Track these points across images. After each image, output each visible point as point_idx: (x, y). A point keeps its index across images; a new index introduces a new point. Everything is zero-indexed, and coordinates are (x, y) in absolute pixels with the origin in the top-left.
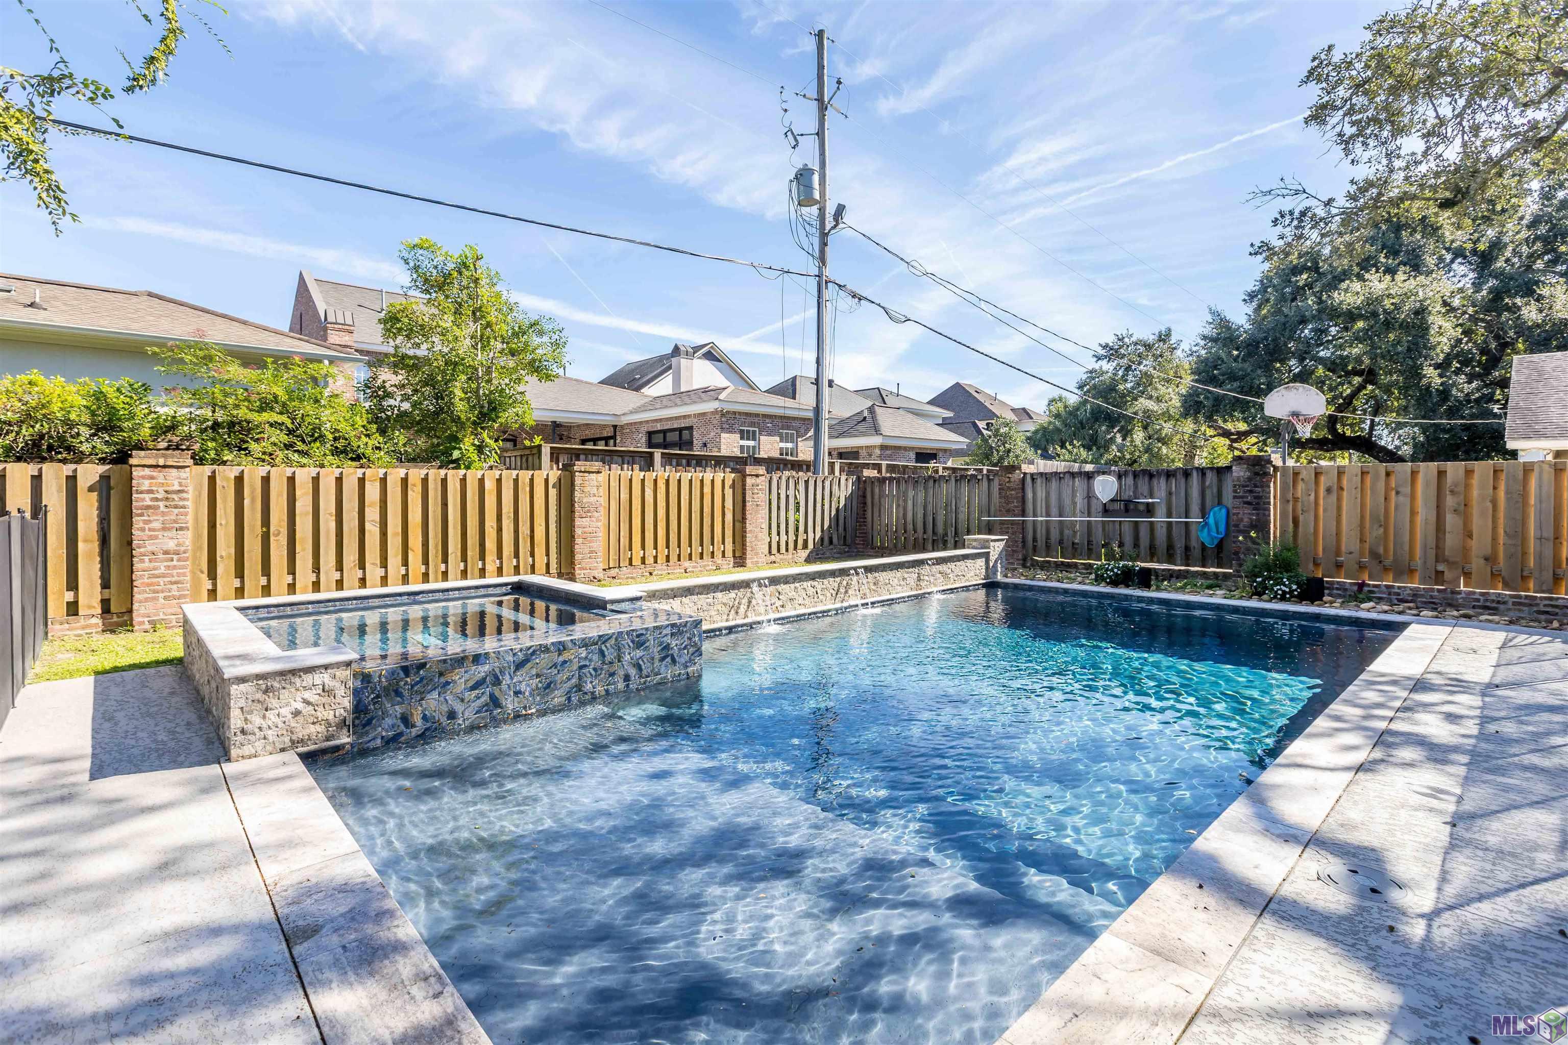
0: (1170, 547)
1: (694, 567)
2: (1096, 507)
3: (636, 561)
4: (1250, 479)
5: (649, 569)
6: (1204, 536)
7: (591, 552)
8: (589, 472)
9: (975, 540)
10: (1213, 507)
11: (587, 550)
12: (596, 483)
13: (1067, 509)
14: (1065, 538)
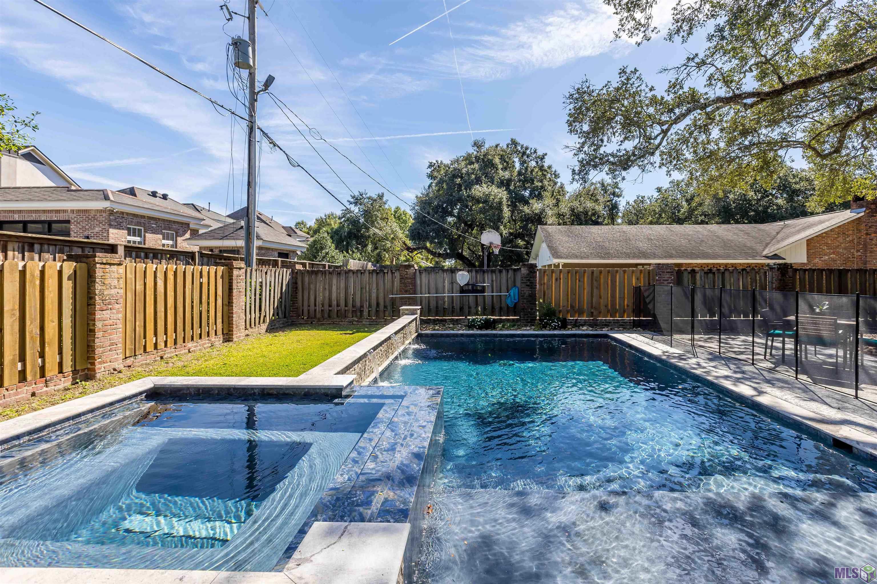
0: (493, 308)
1: (196, 347)
2: (456, 288)
3: (150, 348)
4: (528, 274)
5: (160, 353)
6: (509, 301)
7: (112, 344)
8: (110, 264)
9: (407, 310)
10: (512, 288)
11: (108, 343)
12: (116, 276)
13: (440, 290)
14: (439, 305)
